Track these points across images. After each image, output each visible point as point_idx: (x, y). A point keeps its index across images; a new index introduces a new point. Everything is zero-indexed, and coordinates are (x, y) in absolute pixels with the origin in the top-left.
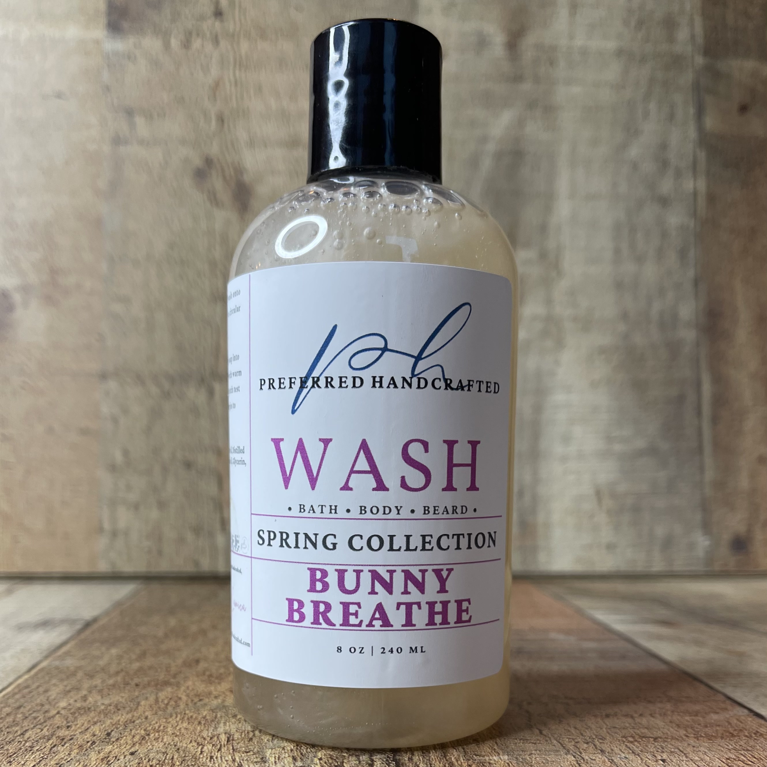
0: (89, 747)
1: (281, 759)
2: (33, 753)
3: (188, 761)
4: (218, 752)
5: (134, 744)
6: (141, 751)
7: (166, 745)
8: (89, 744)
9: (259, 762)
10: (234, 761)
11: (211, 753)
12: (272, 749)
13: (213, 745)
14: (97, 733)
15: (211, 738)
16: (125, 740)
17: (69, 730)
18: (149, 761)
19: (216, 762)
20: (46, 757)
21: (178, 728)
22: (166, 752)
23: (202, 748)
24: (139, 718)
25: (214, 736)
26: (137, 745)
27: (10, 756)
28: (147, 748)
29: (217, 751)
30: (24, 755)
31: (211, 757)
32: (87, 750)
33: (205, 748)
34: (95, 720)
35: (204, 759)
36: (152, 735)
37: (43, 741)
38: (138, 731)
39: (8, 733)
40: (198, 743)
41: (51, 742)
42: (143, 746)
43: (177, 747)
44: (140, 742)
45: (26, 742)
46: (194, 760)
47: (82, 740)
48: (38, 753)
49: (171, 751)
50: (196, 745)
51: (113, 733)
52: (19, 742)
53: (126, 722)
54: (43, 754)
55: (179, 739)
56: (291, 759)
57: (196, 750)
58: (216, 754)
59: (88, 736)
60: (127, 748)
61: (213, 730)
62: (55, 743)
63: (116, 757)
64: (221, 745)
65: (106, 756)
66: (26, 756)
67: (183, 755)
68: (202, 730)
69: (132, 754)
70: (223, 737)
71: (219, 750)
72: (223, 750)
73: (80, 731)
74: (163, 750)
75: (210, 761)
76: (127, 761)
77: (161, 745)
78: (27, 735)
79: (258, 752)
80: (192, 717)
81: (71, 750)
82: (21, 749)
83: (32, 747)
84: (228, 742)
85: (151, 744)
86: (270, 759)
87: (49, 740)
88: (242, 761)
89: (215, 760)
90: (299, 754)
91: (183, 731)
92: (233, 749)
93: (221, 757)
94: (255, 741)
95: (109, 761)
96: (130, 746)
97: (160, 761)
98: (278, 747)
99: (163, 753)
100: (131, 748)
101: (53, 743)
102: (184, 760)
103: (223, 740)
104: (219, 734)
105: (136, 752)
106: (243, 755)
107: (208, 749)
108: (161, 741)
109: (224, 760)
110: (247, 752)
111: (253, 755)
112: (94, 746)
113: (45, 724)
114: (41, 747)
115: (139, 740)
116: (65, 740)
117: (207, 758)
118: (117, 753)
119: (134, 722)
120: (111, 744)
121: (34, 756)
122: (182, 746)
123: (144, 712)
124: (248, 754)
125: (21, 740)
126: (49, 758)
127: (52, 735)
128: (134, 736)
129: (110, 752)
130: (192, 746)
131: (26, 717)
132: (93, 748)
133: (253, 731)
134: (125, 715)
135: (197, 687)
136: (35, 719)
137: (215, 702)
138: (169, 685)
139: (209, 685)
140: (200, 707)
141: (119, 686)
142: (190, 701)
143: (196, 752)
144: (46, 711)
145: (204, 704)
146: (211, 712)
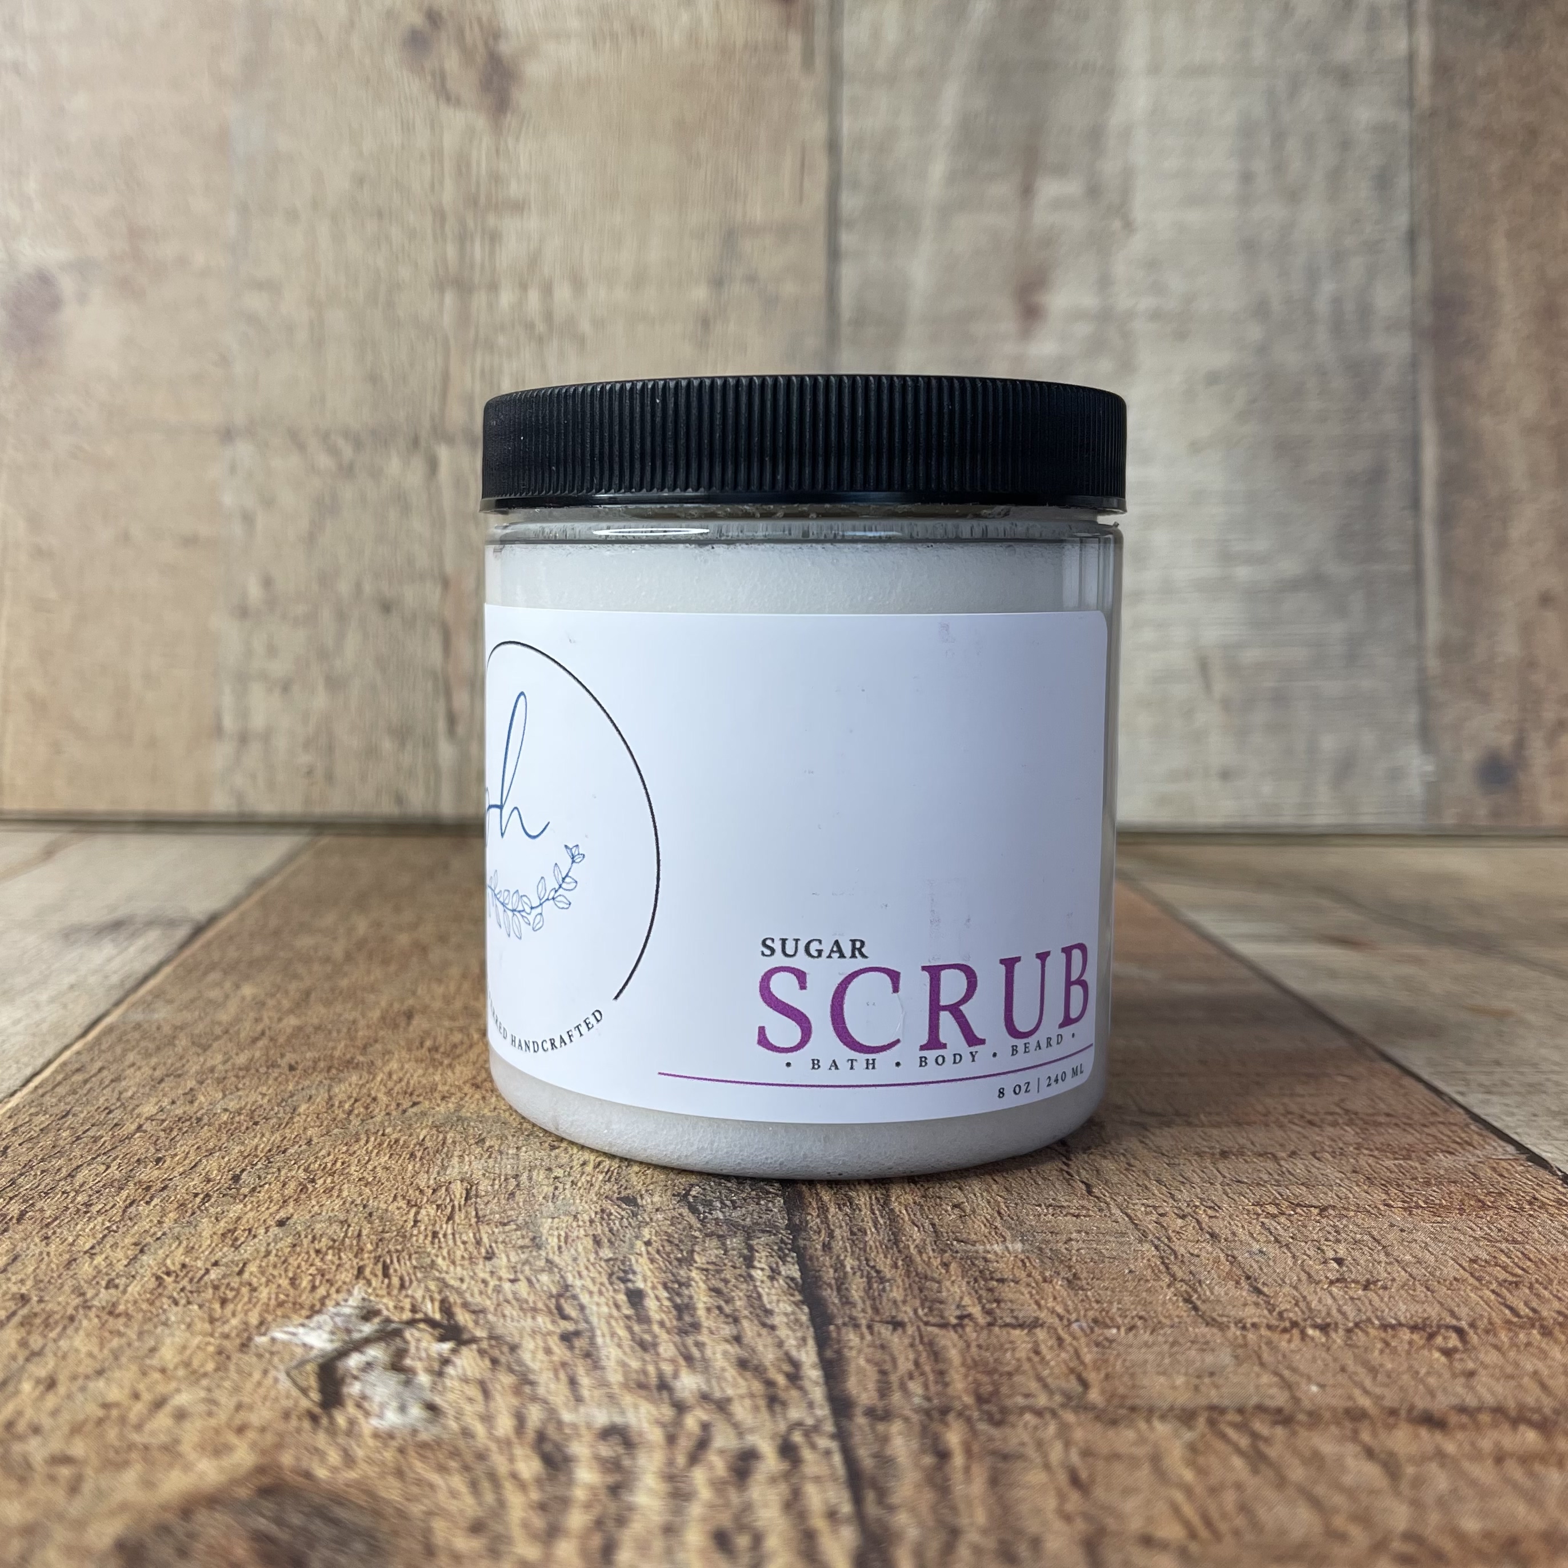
0: (199, 1207)
1: (570, 1240)
2: (90, 1218)
3: (389, 1241)
4: (447, 1223)
5: (285, 1202)
6: (298, 1219)
7: (347, 1205)
8: (198, 1200)
9: (528, 1247)
10: (479, 1243)
11: (434, 1225)
12: (553, 1218)
13: (438, 1206)
14: (215, 1176)
15: (434, 1191)
16: (267, 1191)
17: (159, 1168)
18: (313, 1242)
19: (443, 1245)
20: (114, 1228)
21: (370, 1167)
22: (346, 1221)
23: (417, 1213)
24: (295, 1143)
25: (441, 1186)
26: (292, 1204)
27: (47, 1225)
28: (310, 1212)
29: (445, 1219)
30: (72, 1223)
31: (435, 1234)
32: (193, 1213)
33: (423, 1212)
34: (211, 1145)
35: (421, 1237)
36: (320, 1182)
37: (110, 1192)
38: (293, 1173)
39: (43, 1172)
40: (409, 1202)
41: (124, 1194)
42: (302, 1207)
43: (368, 1210)
44: (295, 1197)
45: (77, 1192)
46: (401, 1240)
47: (183, 1191)
48: (100, 1219)
49: (356, 1220)
50: (404, 1206)
51: (244, 1176)
52: (63, 1193)
53: (270, 1150)
54: (109, 1221)
55: (371, 1190)
56: (591, 1242)
57: (404, 1218)
58: (444, 1226)
59: (195, 1182)
60: (271, 1211)
61: (438, 1173)
62: (132, 1198)
63: (250, 1230)
64: (453, 1207)
65: (231, 1227)
66: (77, 1224)
67: (380, 1229)
68: (417, 1173)
69: (281, 1223)
70: (458, 1189)
71: (450, 1218)
72: (457, 1217)
73: (181, 1170)
74: (342, 1217)
75: (432, 1243)
76: (270, 1240)
77: (338, 1202)
78: (79, 1178)
79: (526, 1223)
80: (397, 1141)
81: (164, 1213)
82: (67, 1208)
83: (88, 1205)
84: (466, 1200)
85: (318, 1203)
86: (550, 1240)
87: (121, 1189)
88: (494, 1245)
89: (442, 1240)
90: (607, 1229)
91: (380, 1172)
92: (478, 1217)
93: (453, 1234)
94: (520, 1198)
95: (236, 1239)
96: (278, 1207)
97: (334, 1241)
98: (565, 1214)
99: (341, 1222)
100: (278, 1211)
101: (128, 1196)
102: (381, 1240)
103: (458, 1196)
104: (450, 1183)
105: (288, 1219)
106: (496, 1230)
107: (428, 1215)
108: (338, 1196)
109: (459, 1243)
110: (505, 1224)
111: (516, 1230)
112: (207, 1205)
113: (113, 1154)
114: (106, 1204)
115: (295, 1191)
116: (152, 1191)
117: (426, 1236)
118: (251, 1221)
119: (284, 1152)
120: (241, 1201)
121: (92, 1225)
122: (378, 1209)
123: (305, 1129)
124: (507, 1228)
125: (68, 1188)
126: (120, 1232)
127: (128, 1178)
128: (284, 1184)
129: (239, 1218)
130: (398, 1208)
131: (78, 1138)
132: (207, 1209)
133: (516, 1177)
134: (267, 1135)
135: (408, 1075)
136: (95, 1142)
137: (442, 1109)
138: (353, 1068)
139: (431, 1070)
140: (414, 1119)
141: (257, 1071)
142: (393, 1106)
143: (406, 1221)
144: (116, 1125)
145: (422, 1112)
146: (434, 1131)
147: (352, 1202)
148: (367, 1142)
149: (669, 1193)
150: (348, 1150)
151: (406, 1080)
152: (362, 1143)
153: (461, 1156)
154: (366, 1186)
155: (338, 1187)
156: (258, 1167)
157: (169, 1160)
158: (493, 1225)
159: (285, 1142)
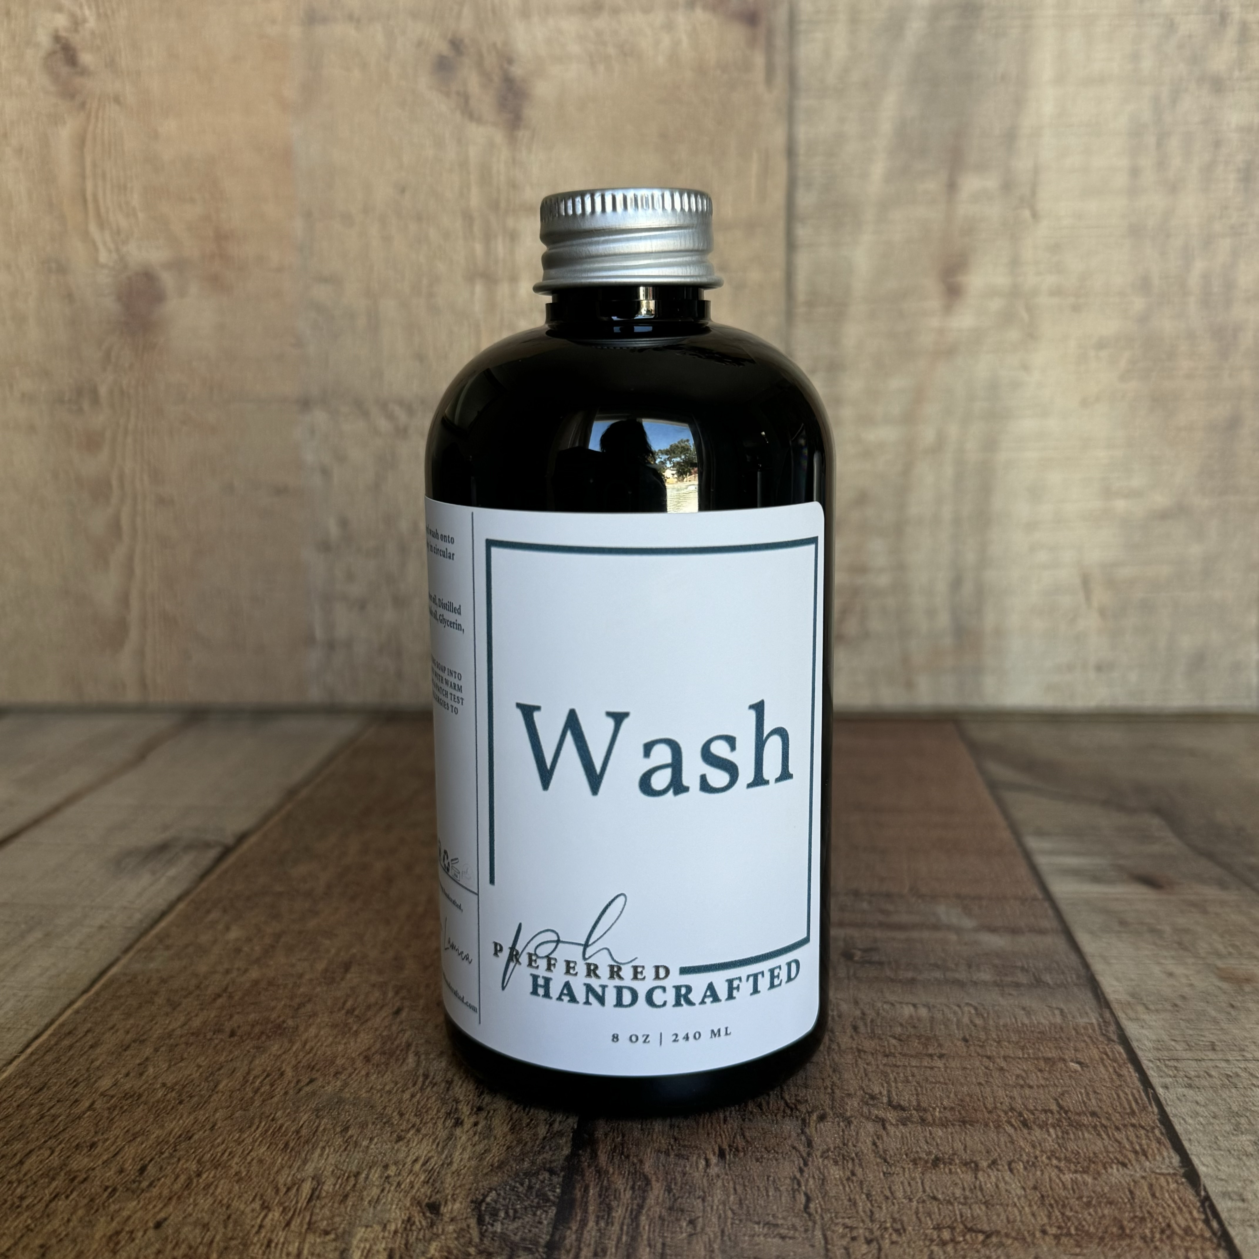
0: (103, 1204)
2: (19, 1213)
4: (284, 1229)
7: (215, 1205)
8: (106, 1194)
11: (272, 1232)
12: (367, 1227)
13: (284, 1209)
14: (128, 1166)
16: (160, 1187)
18: (174, 1248)
20: (33, 1225)
22: (208, 1224)
23: (266, 1216)
25: (295, 1184)
29: (283, 1225)
32: (97, 1210)
33: (270, 1216)
35: (258, 1245)
36: (204, 1176)
37: (44, 1182)
40: (263, 1203)
41: (54, 1184)
43: (229, 1212)
45: (20, 1182)
46: (241, 1247)
47: (98, 1183)
48: (25, 1215)
49: (216, 1223)
51: (150, 1167)
53: (180, 1136)
54: (32, 1218)
55: (240, 1188)
57: (253, 1223)
58: (280, 1233)
61: (299, 1168)
62: (58, 1190)
63: (132, 1233)
65: (119, 1229)
67: (230, 1235)
68: (283, 1167)
71: (288, 1224)
73: (105, 1157)
74: (206, 1220)
75: (264, 1253)
76: (143, 1245)
78: (27, 1165)
79: (344, 1232)
80: (281, 1127)
81: (75, 1210)
83: (22, 1198)
85: (195, 1200)
87: (53, 1179)
89: (273, 1249)
90: (404, 1242)
91: (254, 1168)
92: (309, 1223)
93: (283, 1244)
95: (118, 1243)
96: (160, 1206)
97: (190, 1247)
98: (378, 1222)
99: (204, 1226)
101: (55, 1189)
102: (226, 1248)
104: (303, 1181)
105: (165, 1219)
106: (318, 1240)
108: (213, 1193)
110: (327, 1234)
111: (333, 1240)
112: (111, 1200)
113: (61, 1137)
114: (35, 1198)
116: (76, 1182)
117: (262, 1245)
118: (137, 1222)
119: (190, 1138)
121: (16, 1224)
122: (237, 1210)
123: (216, 1111)
124: (328, 1238)
125: (14, 1177)
126: (37, 1230)
127: (63, 1166)
128: (177, 1177)
129: (129, 1217)
130: (252, 1211)
131: (42, 1117)
132: (108, 1206)
133: (357, 1175)
134: (185, 1115)
135: (319, 1045)
136: (53, 1121)
137: (330, 1088)
138: (280, 1034)
139: (339, 1038)
141: (205, 1036)
142: (294, 1083)
143: (253, 1226)
144: (76, 1101)
145: (313, 1091)
147: (221, 1201)
148: (258, 1128)
149: (469, 1200)
150: (239, 1138)
151: (315, 1051)
152: (254, 1128)
153: (323, 1148)
154: (237, 1182)
155: (216, 1183)
156: (163, 1156)
157: (100, 1144)
158: (317, 1234)
159: (195, 1127)
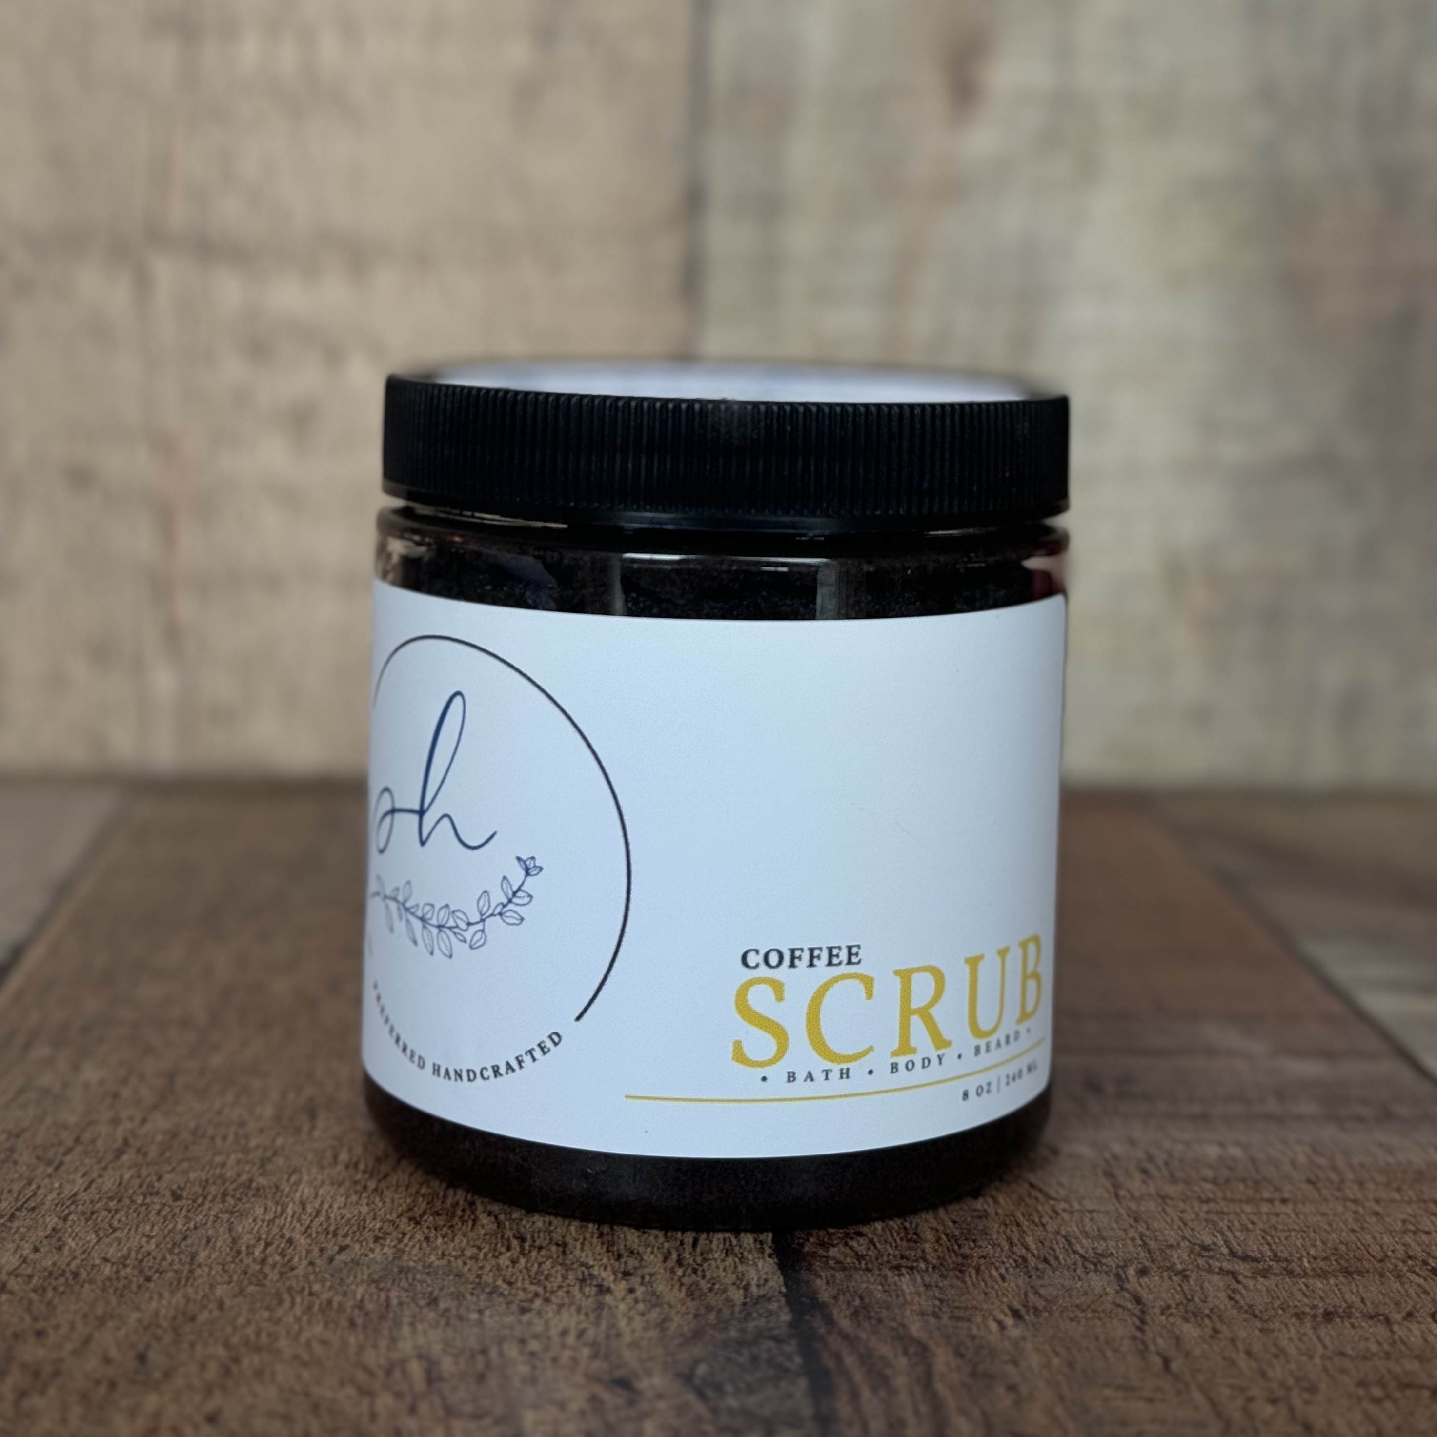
0: (106, 1398)
4: (410, 1416)
5: (208, 1390)
6: (230, 1413)
7: (285, 1394)
11: (394, 1419)
13: (396, 1393)
14: (115, 1355)
15: (388, 1373)
16: (184, 1376)
17: (44, 1345)
21: (303, 1339)
23: (372, 1402)
24: (203, 1306)
25: (395, 1366)
26: (217, 1391)
28: (242, 1403)
29: (406, 1411)
32: (101, 1407)
33: (379, 1402)
34: (99, 1311)
38: (211, 1349)
40: (359, 1388)
42: (231, 1397)
43: (312, 1401)
44: (220, 1382)
47: (81, 1376)
49: (299, 1413)
50: (355, 1394)
53: (174, 1318)
55: (311, 1373)
57: (358, 1411)
58: (408, 1420)
59: (93, 1364)
60: (194, 1403)
61: (388, 1348)
62: (20, 1386)
64: (414, 1395)
65: (151, 1425)
67: (331, 1425)
68: (363, 1348)
69: (211, 1419)
70: (416, 1368)
71: (413, 1410)
72: (420, 1409)
73: (69, 1347)
74: (283, 1411)
77: (273, 1391)
81: (65, 1408)
84: (428, 1384)
85: (249, 1390)
92: (445, 1408)
94: (492, 1381)
96: (201, 1397)
100: (203, 1402)
103: (417, 1379)
104: (405, 1361)
105: (218, 1412)
106: (471, 1425)
107: (386, 1406)
108: (272, 1381)
112: (114, 1394)
115: (219, 1375)
116: (43, 1376)
118: (174, 1416)
120: (155, 1389)
128: (203, 1364)
129: (159, 1413)
133: (484, 1351)
134: (166, 1294)
135: (326, 1206)
137: (377, 1255)
138: (254, 1196)
139: (354, 1198)
140: (345, 1271)
141: (133, 1202)
142: (316, 1252)
143: (361, 1414)
145: (352, 1260)
146: (373, 1289)
147: (291, 1389)
148: (293, 1304)
149: (671, 1374)
150: (271, 1316)
151: (324, 1213)
152: (287, 1304)
153: (412, 1324)
154: (302, 1366)
155: (269, 1369)
156: (164, 1342)
157: (51, 1330)
158: (465, 1419)
159: (192, 1307)
